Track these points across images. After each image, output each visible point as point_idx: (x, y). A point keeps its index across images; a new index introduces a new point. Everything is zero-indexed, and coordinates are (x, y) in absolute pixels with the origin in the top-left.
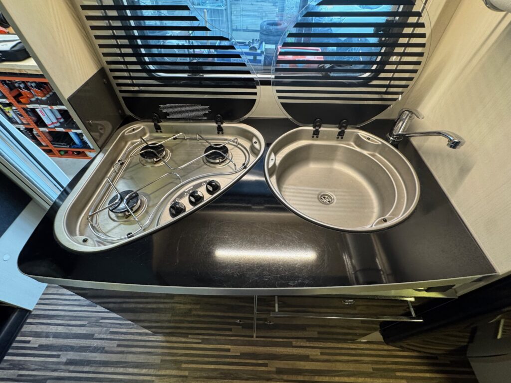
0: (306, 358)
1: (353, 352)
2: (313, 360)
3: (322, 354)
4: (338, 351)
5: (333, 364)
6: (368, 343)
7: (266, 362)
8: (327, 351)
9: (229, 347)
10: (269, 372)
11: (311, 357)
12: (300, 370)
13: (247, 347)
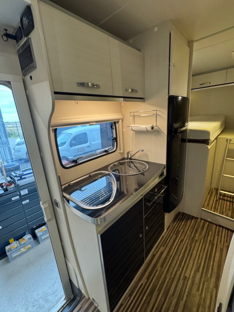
0: (162, 253)
1: (167, 237)
2: (164, 251)
3: (163, 247)
4: (165, 241)
5: (168, 245)
6: (167, 230)
7: (156, 269)
8: (163, 244)
9: (141, 283)
10: (160, 271)
11: (163, 251)
12: (165, 258)
13: (145, 275)
